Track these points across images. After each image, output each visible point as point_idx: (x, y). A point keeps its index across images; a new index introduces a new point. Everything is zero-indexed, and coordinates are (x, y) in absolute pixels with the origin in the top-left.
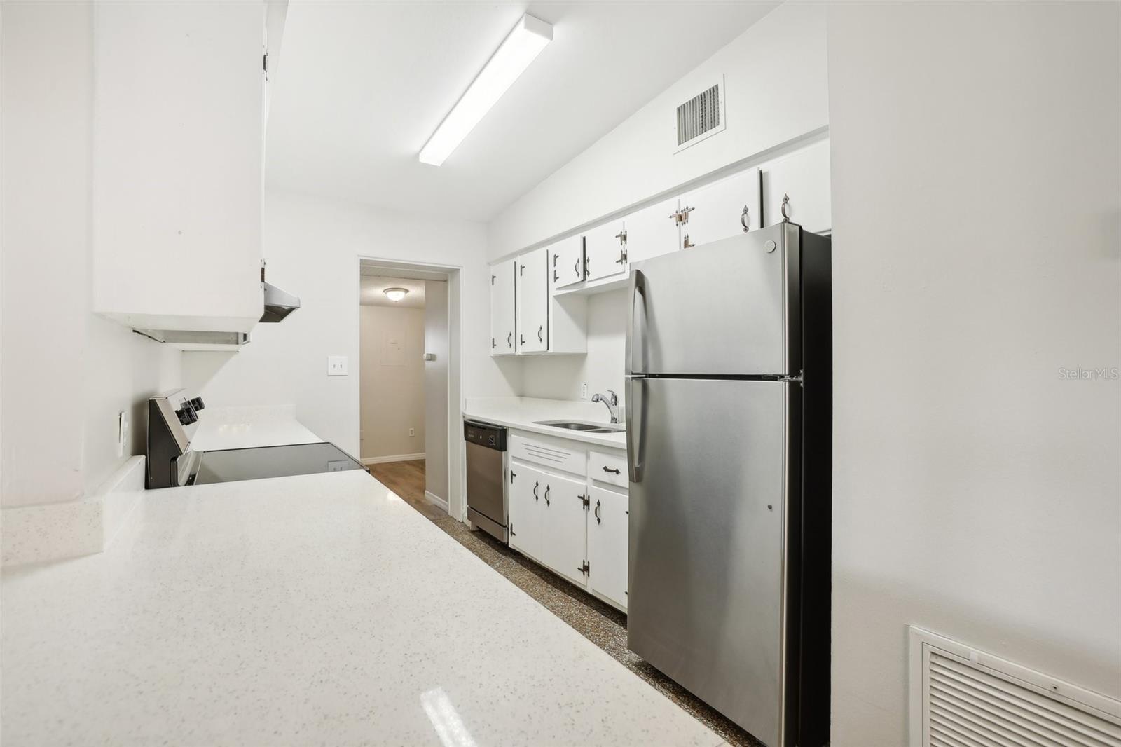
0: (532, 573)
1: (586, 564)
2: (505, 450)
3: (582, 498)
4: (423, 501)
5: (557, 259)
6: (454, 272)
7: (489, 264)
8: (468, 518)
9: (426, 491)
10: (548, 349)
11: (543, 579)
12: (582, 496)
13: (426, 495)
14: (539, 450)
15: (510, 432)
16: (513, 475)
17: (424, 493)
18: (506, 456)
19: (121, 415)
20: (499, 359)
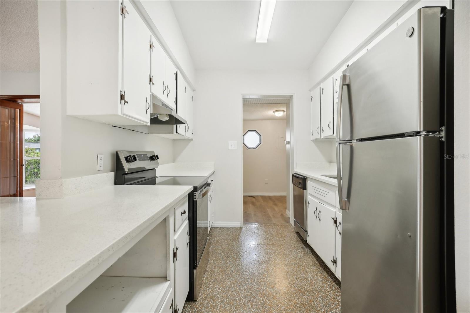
0: (315, 259)
1: (335, 259)
2: (306, 190)
3: (333, 219)
4: (284, 215)
5: (337, 80)
6: (291, 97)
7: (310, 91)
8: (294, 225)
9: (287, 210)
10: (334, 134)
11: (320, 264)
12: (333, 218)
13: (286, 212)
14: (317, 189)
15: (308, 179)
16: (309, 203)
17: (286, 211)
18: (306, 192)
19: (98, 155)
20: (316, 141)
